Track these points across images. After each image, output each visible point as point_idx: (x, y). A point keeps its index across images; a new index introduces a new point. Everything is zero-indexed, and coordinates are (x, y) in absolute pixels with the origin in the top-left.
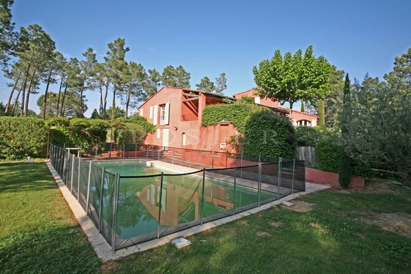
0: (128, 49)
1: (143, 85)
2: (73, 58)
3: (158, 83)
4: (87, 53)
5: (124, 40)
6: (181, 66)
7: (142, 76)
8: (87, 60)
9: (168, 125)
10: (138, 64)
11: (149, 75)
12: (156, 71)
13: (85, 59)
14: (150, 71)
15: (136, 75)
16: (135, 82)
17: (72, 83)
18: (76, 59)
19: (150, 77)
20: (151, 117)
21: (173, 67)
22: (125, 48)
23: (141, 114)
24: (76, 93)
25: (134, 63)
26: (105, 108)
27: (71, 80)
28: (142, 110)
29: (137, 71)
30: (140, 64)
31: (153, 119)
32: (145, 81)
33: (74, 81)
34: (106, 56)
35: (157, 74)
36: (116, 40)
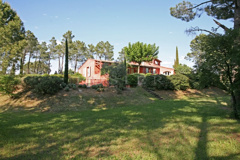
0: (74, 36)
1: (85, 54)
2: (44, 42)
3: (94, 53)
4: (51, 40)
5: (71, 32)
6: (107, 42)
7: (84, 49)
8: (52, 44)
9: (90, 76)
10: (81, 42)
11: (88, 47)
12: (93, 45)
13: (51, 43)
14: (89, 46)
15: (80, 49)
16: (80, 53)
17: (43, 56)
18: (45, 42)
19: (89, 49)
20: (84, 73)
21: (103, 42)
22: (72, 36)
23: (80, 73)
24: (45, 62)
25: (78, 41)
26: (62, 70)
27: (43, 55)
28: (80, 70)
29: (81, 46)
30: (82, 42)
31: (84, 74)
32: (86, 52)
33: (44, 55)
34: (62, 41)
35: (93, 47)
36: (67, 32)
